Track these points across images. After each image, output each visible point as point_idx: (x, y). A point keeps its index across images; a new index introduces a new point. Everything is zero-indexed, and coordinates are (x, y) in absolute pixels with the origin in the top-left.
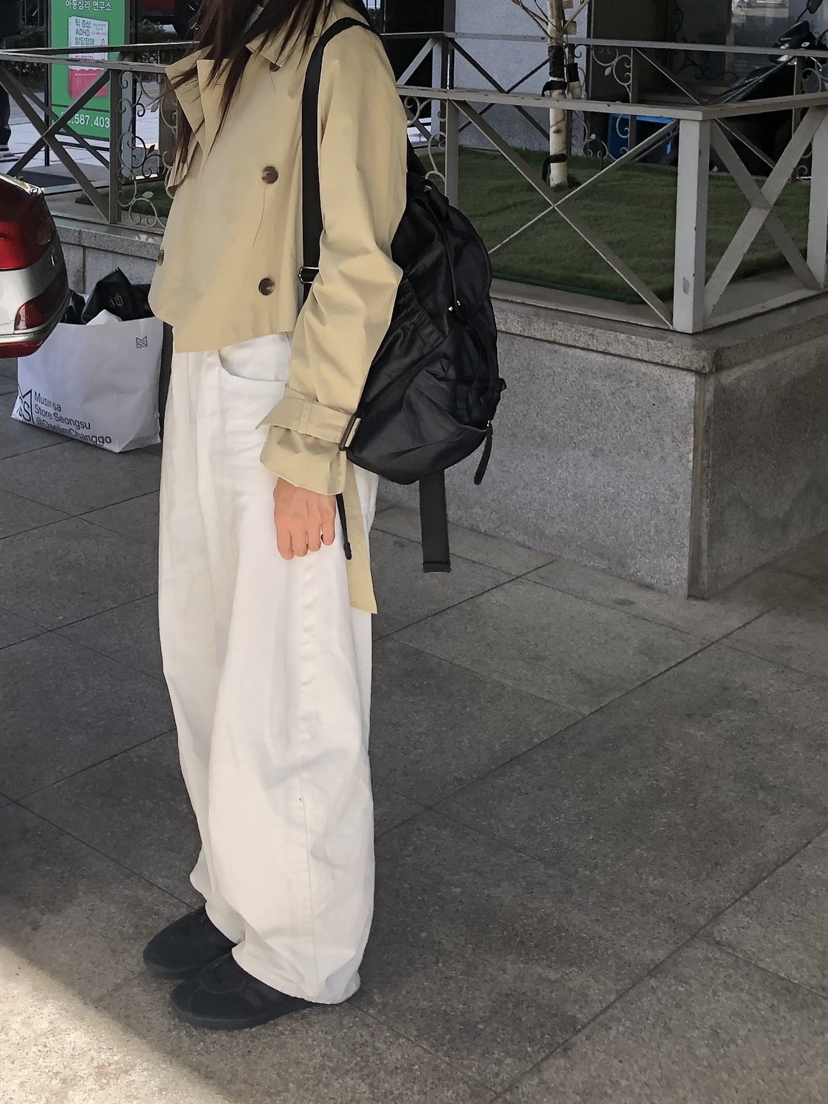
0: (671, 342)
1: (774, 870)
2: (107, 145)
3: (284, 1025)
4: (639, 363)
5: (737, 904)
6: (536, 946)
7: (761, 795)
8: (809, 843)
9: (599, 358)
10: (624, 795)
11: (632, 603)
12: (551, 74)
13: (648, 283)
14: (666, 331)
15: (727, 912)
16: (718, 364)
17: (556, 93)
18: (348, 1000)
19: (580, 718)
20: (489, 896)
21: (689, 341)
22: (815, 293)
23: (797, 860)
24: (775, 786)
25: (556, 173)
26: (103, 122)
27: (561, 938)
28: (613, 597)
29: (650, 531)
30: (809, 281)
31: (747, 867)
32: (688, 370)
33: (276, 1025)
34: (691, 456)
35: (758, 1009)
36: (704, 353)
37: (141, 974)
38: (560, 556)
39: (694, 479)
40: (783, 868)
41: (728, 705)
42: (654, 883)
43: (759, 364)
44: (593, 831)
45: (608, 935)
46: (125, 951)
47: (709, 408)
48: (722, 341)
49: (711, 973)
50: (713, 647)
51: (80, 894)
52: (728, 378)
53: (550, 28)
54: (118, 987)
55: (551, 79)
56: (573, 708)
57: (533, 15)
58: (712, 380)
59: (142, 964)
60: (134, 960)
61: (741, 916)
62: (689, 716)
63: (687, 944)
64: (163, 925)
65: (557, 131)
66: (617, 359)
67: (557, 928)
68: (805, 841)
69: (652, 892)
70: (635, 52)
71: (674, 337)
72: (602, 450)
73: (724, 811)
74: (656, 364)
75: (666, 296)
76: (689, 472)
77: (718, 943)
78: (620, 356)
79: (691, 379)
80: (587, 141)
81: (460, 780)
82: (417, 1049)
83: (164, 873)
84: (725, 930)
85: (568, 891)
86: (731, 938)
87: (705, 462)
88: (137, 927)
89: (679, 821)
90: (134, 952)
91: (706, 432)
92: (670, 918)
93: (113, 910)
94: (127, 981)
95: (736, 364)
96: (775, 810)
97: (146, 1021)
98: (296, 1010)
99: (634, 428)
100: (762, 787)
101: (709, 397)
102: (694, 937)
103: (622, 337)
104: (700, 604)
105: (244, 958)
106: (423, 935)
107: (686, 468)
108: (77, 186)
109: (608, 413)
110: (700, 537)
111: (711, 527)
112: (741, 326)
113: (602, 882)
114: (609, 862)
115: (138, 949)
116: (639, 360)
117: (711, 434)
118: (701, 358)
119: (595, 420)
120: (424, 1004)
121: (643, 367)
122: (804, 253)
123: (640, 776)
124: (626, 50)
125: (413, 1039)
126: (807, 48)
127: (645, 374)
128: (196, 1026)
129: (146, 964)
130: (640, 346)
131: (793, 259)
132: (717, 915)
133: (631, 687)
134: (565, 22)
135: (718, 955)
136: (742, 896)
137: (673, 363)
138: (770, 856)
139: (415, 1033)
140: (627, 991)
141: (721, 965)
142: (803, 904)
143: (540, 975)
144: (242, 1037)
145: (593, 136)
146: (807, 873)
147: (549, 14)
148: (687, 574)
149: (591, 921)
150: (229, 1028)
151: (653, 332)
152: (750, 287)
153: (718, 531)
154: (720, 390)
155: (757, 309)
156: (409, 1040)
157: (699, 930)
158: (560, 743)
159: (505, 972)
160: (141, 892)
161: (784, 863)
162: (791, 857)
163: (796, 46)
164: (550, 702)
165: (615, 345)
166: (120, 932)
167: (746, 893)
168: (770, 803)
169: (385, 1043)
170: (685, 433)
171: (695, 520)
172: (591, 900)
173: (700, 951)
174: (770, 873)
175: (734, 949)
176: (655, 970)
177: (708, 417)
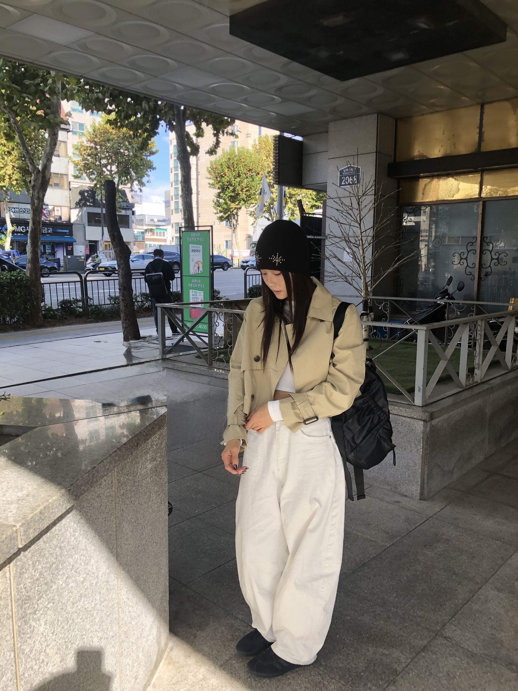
3: (290, 675)
7: (454, 577)
8: (473, 595)
10: (405, 578)
12: (363, 310)
14: (412, 406)
16: (432, 417)
17: (365, 318)
18: (313, 664)
19: (386, 548)
20: (360, 620)
21: (420, 409)
22: (462, 389)
23: (470, 603)
24: (458, 573)
26: (204, 327)
27: (388, 637)
28: (393, 500)
30: (460, 386)
31: (452, 606)
32: (421, 420)
33: (287, 675)
34: (421, 450)
35: (462, 664)
36: (426, 414)
37: (235, 655)
38: (373, 485)
39: (422, 458)
40: (465, 606)
41: (438, 541)
42: (419, 613)
43: (444, 417)
44: (395, 593)
46: (229, 646)
47: (428, 433)
48: (431, 409)
50: (430, 519)
51: (211, 622)
52: (435, 422)
54: (227, 661)
56: (383, 544)
57: (357, 289)
58: (429, 423)
59: (236, 651)
60: (232, 649)
62: (425, 546)
63: (434, 638)
64: (242, 636)
69: (419, 617)
71: (415, 408)
73: (442, 583)
74: (408, 417)
75: (412, 393)
76: (421, 456)
77: (445, 637)
79: (421, 423)
82: (340, 684)
84: (447, 632)
85: (389, 617)
86: (450, 635)
87: (426, 452)
88: (233, 636)
89: (426, 588)
90: (232, 646)
91: (427, 442)
92: (427, 627)
93: (223, 629)
94: (231, 658)
95: (437, 417)
96: (460, 583)
97: (238, 675)
98: (294, 669)
99: (401, 441)
100: (454, 574)
101: (428, 429)
102: (436, 635)
103: (396, 408)
104: (424, 502)
107: (420, 454)
110: (424, 478)
111: (428, 475)
112: (438, 403)
113: (401, 613)
114: (402, 605)
115: (234, 644)
116: (402, 416)
117: (429, 442)
118: (425, 416)
120: (341, 665)
121: (404, 419)
122: (458, 375)
123: (410, 570)
125: (337, 679)
126: (447, 298)
127: (404, 422)
128: (257, 676)
129: (237, 651)
130: (403, 411)
131: (454, 376)
132: (444, 626)
133: (403, 535)
134: (368, 292)
137: (415, 417)
138: (460, 601)
139: (338, 677)
141: (447, 646)
143: (382, 652)
144: (274, 681)
146: (474, 608)
147: (363, 289)
148: (419, 490)
150: (270, 677)
151: (408, 406)
153: (430, 476)
154: (432, 427)
155: (442, 396)
156: (336, 680)
157: (438, 632)
158: (380, 558)
160: (233, 621)
162: (468, 602)
163: (443, 298)
164: (375, 541)
166: (227, 638)
167: (453, 617)
168: (458, 580)
169: (327, 682)
170: (419, 442)
171: (423, 473)
172: (397, 621)
173: (439, 640)
174: (461, 608)
175: (451, 639)
176: (423, 649)
177: (427, 436)
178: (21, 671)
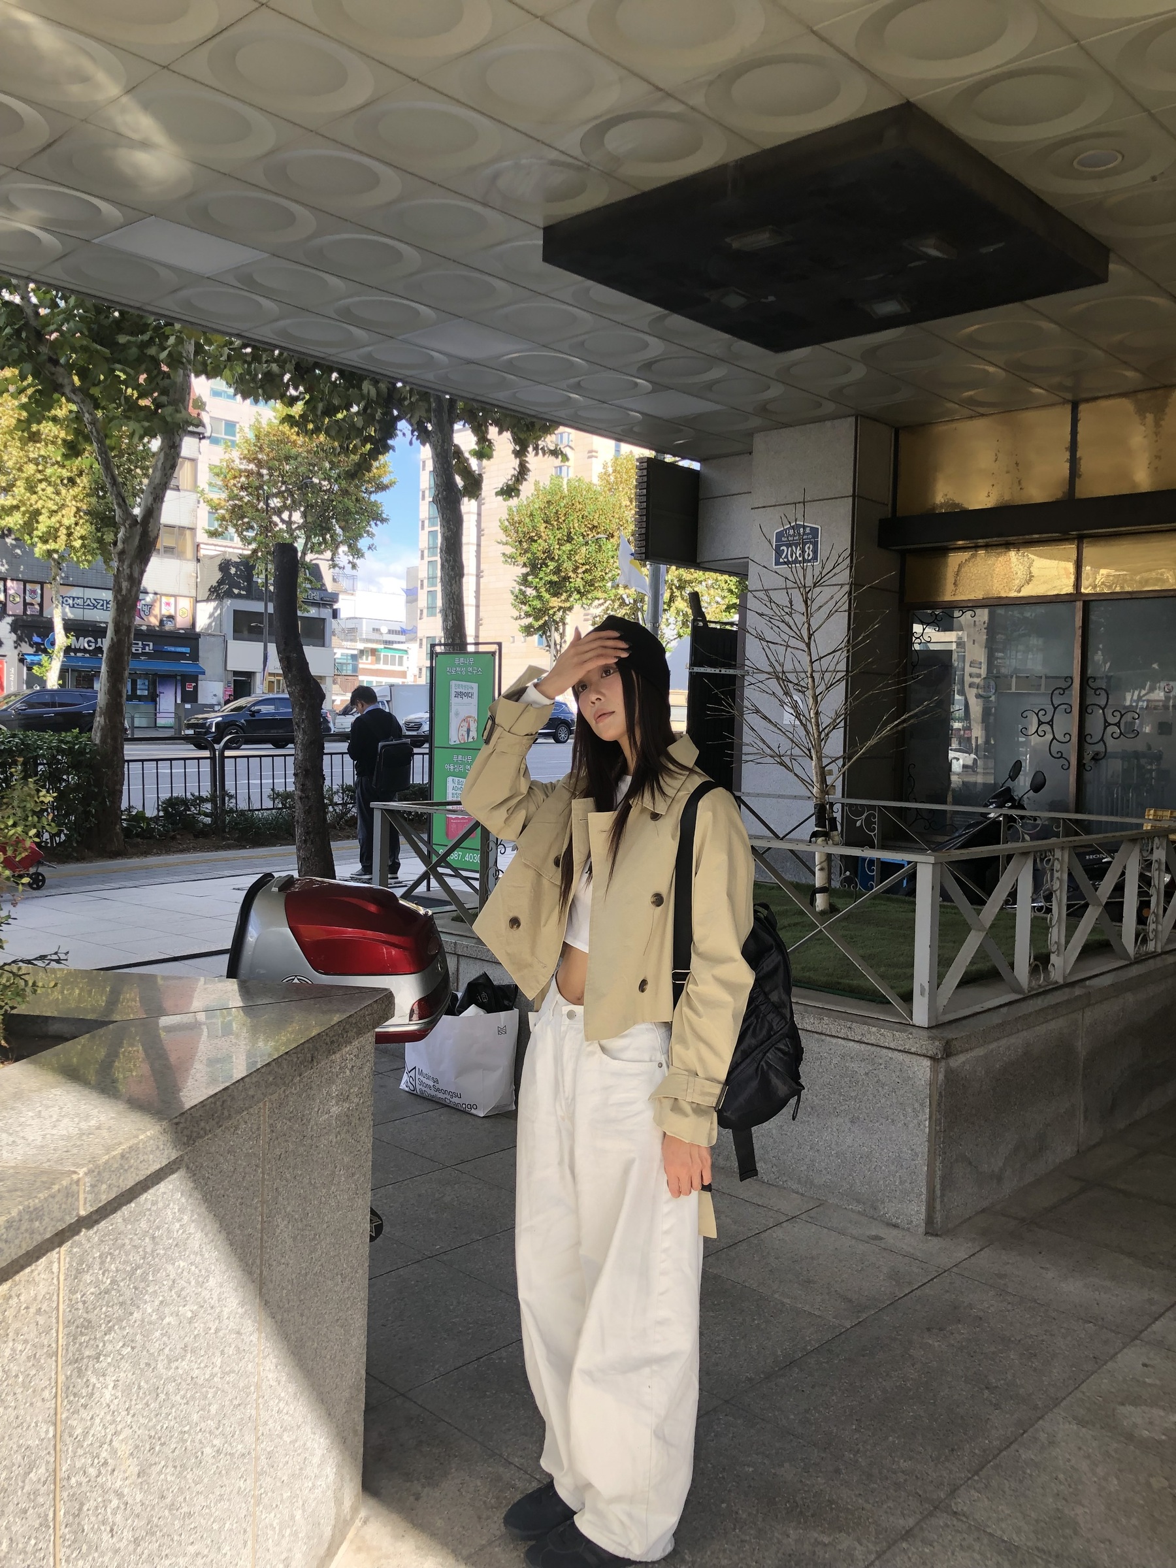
0: (911, 1034)
1: (998, 1454)
2: (477, 875)
4: (887, 1051)
5: (970, 1482)
6: (813, 1516)
7: (986, 1393)
8: (1025, 1432)
9: (857, 1046)
10: (879, 1393)
11: (882, 1239)
12: (816, 826)
13: (892, 988)
14: (907, 1026)
15: (962, 1488)
16: (948, 1051)
17: (820, 840)
18: (664, 1559)
19: (843, 1330)
20: (775, 1474)
21: (925, 1033)
22: (1021, 996)
23: (1015, 1446)
24: (997, 1387)
25: (821, 901)
26: (476, 858)
28: (868, 1233)
29: (895, 1182)
30: (1016, 988)
31: (977, 1451)
32: (924, 1056)
34: (927, 1123)
36: (937, 1043)
37: (501, 1536)
38: (826, 1201)
39: (928, 1141)
40: (1005, 1453)
42: (904, 1465)
43: (980, 1052)
44: (855, 1422)
45: (868, 1507)
46: (488, 1517)
47: (941, 1086)
48: (949, 1034)
49: (950, 1537)
50: (946, 1274)
51: (453, 1470)
52: (956, 1062)
53: (815, 791)
54: (482, 1548)
55: (816, 829)
56: (838, 1322)
57: (802, 780)
58: (943, 1064)
60: (496, 1525)
61: (973, 1492)
62: (929, 1330)
63: (931, 1514)
65: (821, 869)
66: (870, 1047)
67: (829, 1501)
68: (1021, 1431)
69: (903, 1472)
70: (879, 809)
71: (914, 1031)
72: (858, 1118)
73: (958, 1406)
74: (900, 1051)
75: (907, 997)
76: (926, 1135)
77: (955, 1513)
78: (872, 1045)
79: (927, 1063)
80: (843, 876)
81: (750, 1380)
83: (520, 1453)
84: (961, 1503)
85: (837, 1471)
86: (965, 1509)
87: (938, 1128)
88: (498, 1498)
89: (923, 1415)
90: (496, 1518)
91: (939, 1104)
92: (917, 1493)
93: (479, 1484)
94: (491, 1542)
95: (962, 1052)
96: (997, 1406)
99: (883, 1100)
100: (987, 1388)
101: (941, 1076)
102: (936, 1508)
103: (874, 1029)
104: (935, 1240)
105: (585, 1525)
106: (724, 1505)
107: (924, 1132)
108: (453, 908)
109: (863, 1089)
110: (935, 1187)
112: (964, 1022)
113: (863, 1464)
114: (869, 1447)
116: (886, 1048)
117: (943, 1107)
118: (934, 1048)
119: (853, 1094)
121: (890, 1054)
122: (1012, 965)
123: (891, 1377)
124: (872, 807)
126: (1010, 808)
127: (891, 1058)
129: (506, 1528)
130: (888, 1037)
131: (1003, 969)
132: (953, 1492)
134: (827, 786)
135: (955, 1523)
136: (973, 1476)
137: (913, 1050)
138: (995, 1443)
140: (884, 1552)
141: (958, 1531)
142: (1021, 1481)
145: (848, 873)
146: (1023, 1456)
147: (814, 779)
148: (924, 1214)
149: (856, 1496)
151: (897, 1026)
152: (972, 992)
154: (949, 1072)
155: (977, 1009)
157: (940, 1503)
158: (828, 1350)
159: (788, 1536)
160: (501, 1469)
161: (1005, 1449)
162: (1011, 1443)
163: (1000, 806)
164: (819, 1317)
165: (868, 1036)
166: (485, 1502)
167: (976, 1473)
168: (994, 1401)
170: (922, 1105)
172: (855, 1478)
173: (941, 1519)
174: (995, 1457)
175: (967, 1518)
176: (908, 1534)
177: (940, 1093)
178: (64, 1469)
